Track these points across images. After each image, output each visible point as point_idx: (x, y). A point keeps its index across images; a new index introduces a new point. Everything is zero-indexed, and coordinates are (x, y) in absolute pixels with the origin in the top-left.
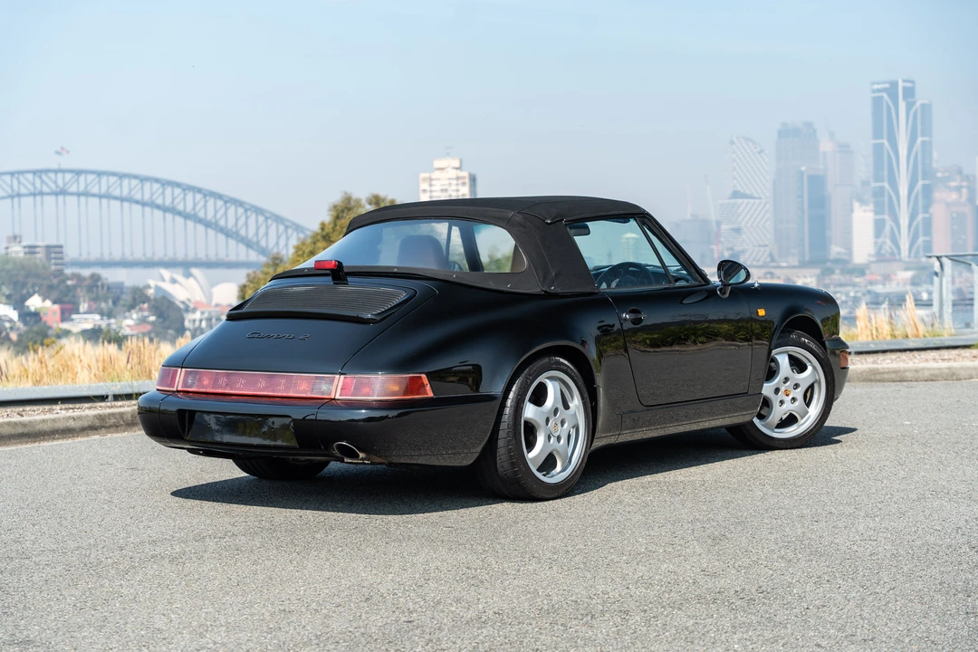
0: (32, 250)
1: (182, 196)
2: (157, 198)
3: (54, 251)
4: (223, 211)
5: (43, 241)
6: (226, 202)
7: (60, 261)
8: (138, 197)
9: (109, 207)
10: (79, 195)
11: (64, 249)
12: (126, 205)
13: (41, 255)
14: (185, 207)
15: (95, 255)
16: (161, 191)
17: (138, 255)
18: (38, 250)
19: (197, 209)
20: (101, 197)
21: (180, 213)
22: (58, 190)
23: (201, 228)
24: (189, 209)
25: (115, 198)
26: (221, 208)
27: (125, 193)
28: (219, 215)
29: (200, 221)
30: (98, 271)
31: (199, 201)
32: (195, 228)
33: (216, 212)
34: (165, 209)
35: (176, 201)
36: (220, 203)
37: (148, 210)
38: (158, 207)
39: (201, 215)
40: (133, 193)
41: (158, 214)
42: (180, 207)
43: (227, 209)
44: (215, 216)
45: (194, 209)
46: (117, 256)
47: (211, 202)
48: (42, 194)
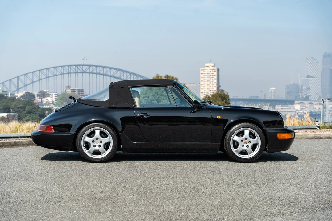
0: (74, 91)
1: (123, 74)
2: (115, 75)
3: (81, 91)
5: (78, 88)
7: (82, 95)
8: (109, 74)
9: (99, 77)
10: (90, 73)
11: (84, 91)
12: (105, 76)
13: (76, 93)
16: (116, 72)
18: (75, 91)
20: (97, 74)
22: (83, 71)
24: (125, 78)
25: (101, 74)
27: (105, 73)
31: (129, 76)
35: (121, 76)
37: (112, 78)
38: (115, 77)
40: (107, 73)
42: (123, 78)
48: (78, 72)
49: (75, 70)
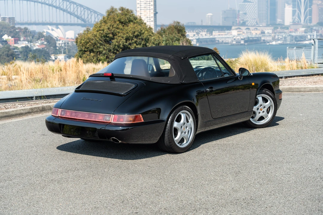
0: (4, 19)
1: (55, 1)
3: (12, 19)
4: (69, 6)
5: (8, 16)
6: (70, 3)
7: (14, 23)
8: (40, 1)
9: (30, 4)
11: (15, 19)
12: (36, 3)
13: (7, 21)
15: (25, 21)
17: (40, 21)
18: (6, 19)
19: (60, 5)
20: (27, 1)
21: (54, 7)
23: (62, 12)
26: (69, 5)
28: (68, 7)
29: (61, 9)
30: (27, 26)
31: (61, 2)
32: (60, 12)
33: (67, 6)
34: (49, 5)
35: (53, 3)
37: (43, 5)
38: (47, 4)
39: (62, 7)
41: (47, 6)
42: (55, 4)
43: (70, 5)
44: (66, 8)
45: (59, 5)
46: (33, 21)
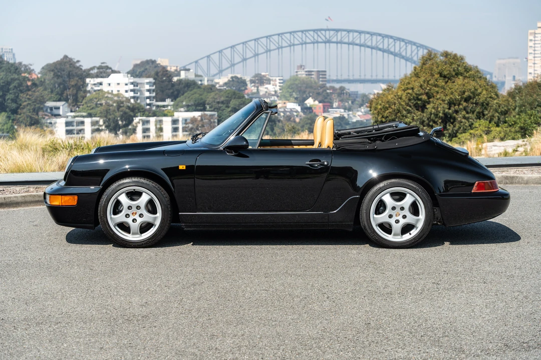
0: (310, 73)
1: (393, 43)
2: (379, 44)
3: (322, 74)
5: (316, 68)
6: (418, 47)
7: (324, 79)
8: (369, 44)
9: (353, 49)
10: (337, 43)
11: (327, 73)
12: (363, 48)
13: (314, 76)
14: (395, 50)
15: (345, 77)
16: (382, 40)
17: (368, 77)
18: (313, 73)
19: (402, 50)
20: (349, 44)
21: (392, 53)
22: (326, 40)
23: (403, 61)
24: (397, 50)
25: (357, 45)
26: (415, 49)
27: (362, 42)
28: (413, 54)
29: (403, 57)
31: (403, 46)
32: (400, 61)
33: (412, 52)
34: (384, 51)
35: (390, 47)
36: (414, 47)
37: (374, 51)
38: (380, 50)
39: (404, 54)
40: (366, 42)
41: (380, 53)
42: (392, 50)
43: (418, 51)
44: (411, 55)
45: (400, 51)
46: (357, 77)
47: (409, 47)
48: (318, 42)
49: (313, 37)
